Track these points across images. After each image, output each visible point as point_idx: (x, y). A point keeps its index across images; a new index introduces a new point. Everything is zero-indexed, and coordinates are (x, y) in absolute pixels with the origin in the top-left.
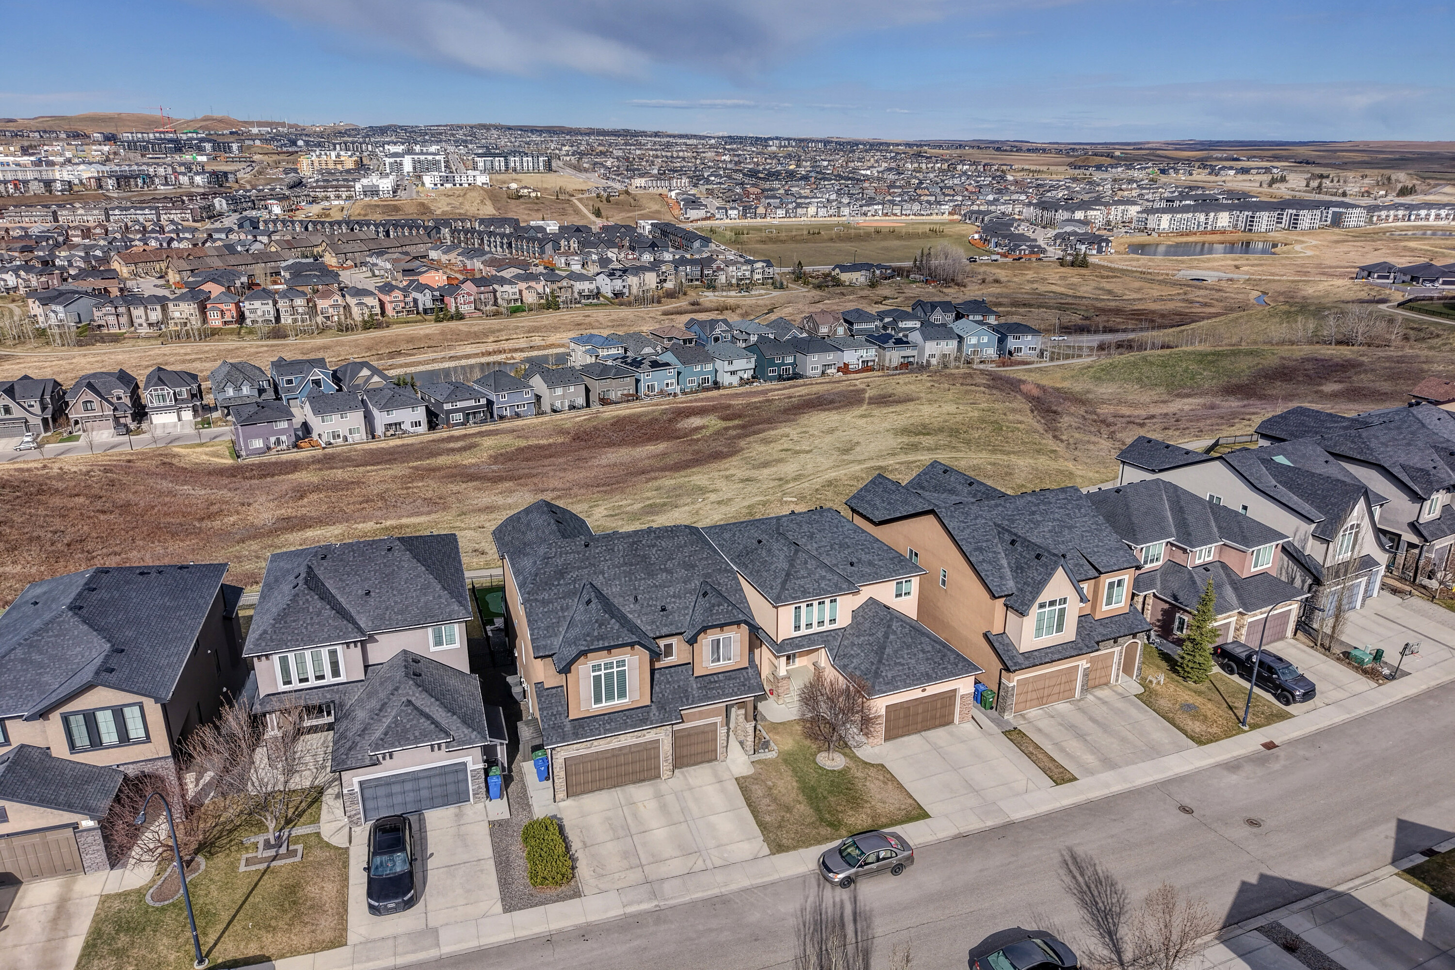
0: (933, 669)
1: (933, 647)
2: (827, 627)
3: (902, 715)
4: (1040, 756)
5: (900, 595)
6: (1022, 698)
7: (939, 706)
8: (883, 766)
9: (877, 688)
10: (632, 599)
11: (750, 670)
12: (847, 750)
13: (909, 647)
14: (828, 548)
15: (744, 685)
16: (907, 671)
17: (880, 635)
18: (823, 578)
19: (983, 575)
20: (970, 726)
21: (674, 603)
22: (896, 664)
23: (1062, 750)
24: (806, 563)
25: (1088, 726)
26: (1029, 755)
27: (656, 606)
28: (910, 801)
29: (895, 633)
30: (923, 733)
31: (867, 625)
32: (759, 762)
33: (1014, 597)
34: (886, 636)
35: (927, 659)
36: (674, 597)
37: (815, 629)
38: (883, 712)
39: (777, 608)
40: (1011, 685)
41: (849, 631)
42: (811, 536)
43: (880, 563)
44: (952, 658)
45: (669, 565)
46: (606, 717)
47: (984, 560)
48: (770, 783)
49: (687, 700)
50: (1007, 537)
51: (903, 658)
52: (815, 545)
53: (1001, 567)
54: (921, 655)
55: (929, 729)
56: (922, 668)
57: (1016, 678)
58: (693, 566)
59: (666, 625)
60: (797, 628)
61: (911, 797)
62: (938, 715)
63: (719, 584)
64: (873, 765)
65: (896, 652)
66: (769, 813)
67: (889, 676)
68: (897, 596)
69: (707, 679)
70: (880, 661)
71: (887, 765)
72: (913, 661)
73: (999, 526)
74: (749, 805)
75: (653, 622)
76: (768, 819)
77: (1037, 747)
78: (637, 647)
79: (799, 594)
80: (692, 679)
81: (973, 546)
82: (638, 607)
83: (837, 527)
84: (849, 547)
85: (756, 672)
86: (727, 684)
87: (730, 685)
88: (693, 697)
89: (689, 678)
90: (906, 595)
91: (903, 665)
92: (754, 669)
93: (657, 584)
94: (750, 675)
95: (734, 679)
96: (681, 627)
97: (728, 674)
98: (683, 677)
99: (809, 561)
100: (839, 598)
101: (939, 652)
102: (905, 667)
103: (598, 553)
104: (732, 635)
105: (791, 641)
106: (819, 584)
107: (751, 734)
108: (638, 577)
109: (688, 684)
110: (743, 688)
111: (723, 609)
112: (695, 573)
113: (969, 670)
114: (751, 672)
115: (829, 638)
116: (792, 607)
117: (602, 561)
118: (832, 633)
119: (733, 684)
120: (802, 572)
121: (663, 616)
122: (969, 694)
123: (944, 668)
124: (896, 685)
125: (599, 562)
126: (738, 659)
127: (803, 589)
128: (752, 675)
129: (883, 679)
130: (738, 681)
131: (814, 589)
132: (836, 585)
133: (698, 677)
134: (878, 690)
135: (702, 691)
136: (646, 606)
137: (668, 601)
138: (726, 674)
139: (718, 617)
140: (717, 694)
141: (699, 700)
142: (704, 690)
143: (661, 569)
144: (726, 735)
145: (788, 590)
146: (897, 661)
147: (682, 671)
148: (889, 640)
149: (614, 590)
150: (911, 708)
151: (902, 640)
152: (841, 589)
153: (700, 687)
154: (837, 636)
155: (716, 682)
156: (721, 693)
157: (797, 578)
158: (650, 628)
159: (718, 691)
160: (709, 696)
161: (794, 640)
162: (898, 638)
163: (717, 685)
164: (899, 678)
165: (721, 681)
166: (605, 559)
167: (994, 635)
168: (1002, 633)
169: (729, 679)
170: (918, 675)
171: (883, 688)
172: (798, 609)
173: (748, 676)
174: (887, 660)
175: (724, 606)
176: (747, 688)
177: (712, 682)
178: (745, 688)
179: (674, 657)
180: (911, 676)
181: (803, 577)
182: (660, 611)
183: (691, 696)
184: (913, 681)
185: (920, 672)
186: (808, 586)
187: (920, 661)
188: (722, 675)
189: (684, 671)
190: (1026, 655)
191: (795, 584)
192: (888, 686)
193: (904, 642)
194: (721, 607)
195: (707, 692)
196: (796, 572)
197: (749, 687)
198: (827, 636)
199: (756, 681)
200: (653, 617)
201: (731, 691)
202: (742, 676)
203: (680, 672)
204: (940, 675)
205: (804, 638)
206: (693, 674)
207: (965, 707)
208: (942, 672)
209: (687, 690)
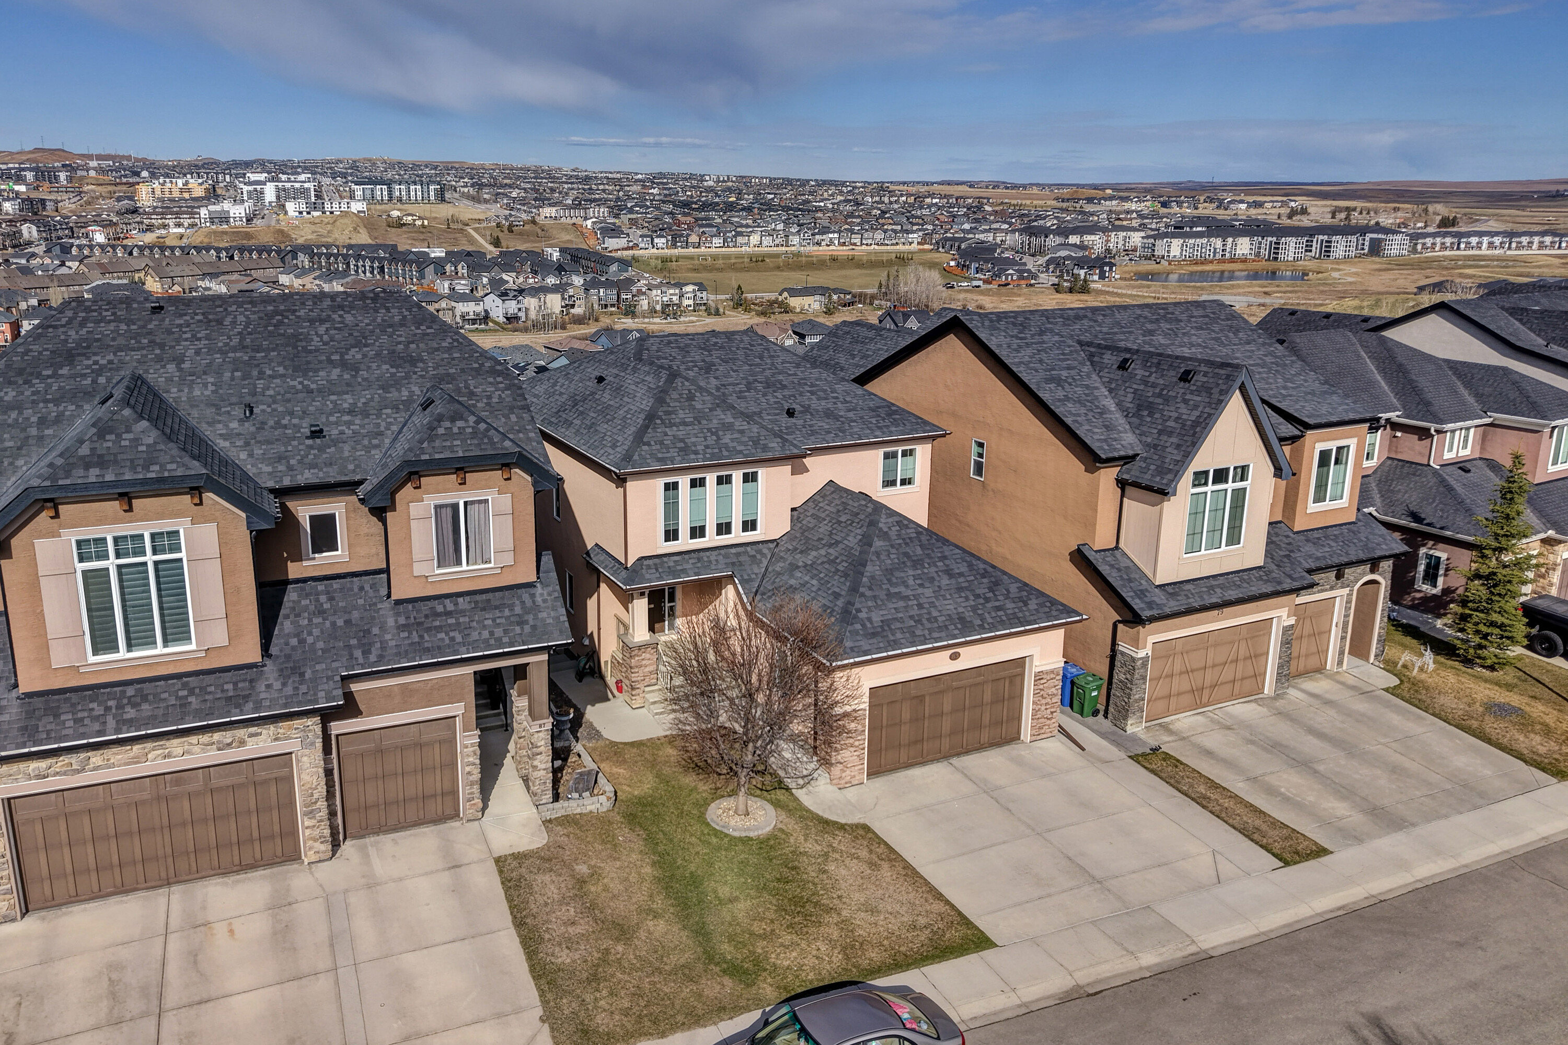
0: (974, 609)
1: (970, 566)
2: (737, 535)
3: (906, 716)
4: (1227, 803)
5: (892, 483)
6: (1162, 688)
7: (988, 697)
8: (866, 828)
9: (848, 644)
10: (238, 412)
11: (539, 589)
12: (780, 795)
13: (917, 564)
14: (742, 387)
15: (521, 623)
16: (915, 611)
17: (852, 541)
18: (728, 427)
19: (1069, 420)
20: (1056, 747)
21: (349, 424)
22: (889, 595)
23: (1271, 791)
24: (691, 398)
25: (1310, 746)
26: (1202, 802)
27: (297, 428)
28: (938, 907)
29: (885, 536)
30: (955, 761)
31: (824, 528)
32: (568, 820)
33: (1138, 463)
34: (866, 541)
35: (960, 589)
36: (350, 412)
37: (711, 539)
38: (863, 704)
39: (621, 481)
40: (1141, 654)
41: (784, 546)
42: (708, 368)
43: (851, 414)
44: (1013, 588)
45: (354, 355)
46: (130, 691)
47: (1067, 398)
48: (582, 869)
49: (366, 653)
50: (1110, 359)
51: (905, 584)
52: (714, 382)
53: (1103, 411)
54: (945, 581)
55: (967, 752)
56: (949, 607)
57: (1152, 639)
58: (413, 361)
59: (312, 466)
60: (671, 534)
61: (939, 896)
62: (986, 719)
63: (472, 394)
64: (842, 827)
65: (889, 572)
66: (569, 943)
67: (877, 618)
68: (887, 483)
69: (425, 607)
70: (854, 589)
71: (877, 827)
72: (928, 592)
73: (1089, 344)
74: (519, 924)
75: (280, 458)
76: (564, 957)
77: (1215, 786)
78: (209, 497)
79: (673, 453)
80: (386, 605)
81: (1042, 374)
82: (249, 427)
83: (761, 358)
84: (784, 387)
85: (556, 594)
86: (477, 618)
87: (486, 622)
88: (383, 648)
89: (375, 604)
90: (903, 482)
91: (907, 598)
92: (550, 589)
93: (313, 386)
94: (539, 599)
95: (496, 608)
96: (351, 467)
97: (484, 597)
98: (361, 602)
99: (698, 394)
100: (762, 473)
101: (983, 576)
102: (910, 603)
103: (180, 326)
104: (490, 496)
105: (657, 561)
106: (719, 438)
107: (542, 749)
108: (269, 372)
109: (373, 618)
110: (518, 629)
111: (464, 428)
112: (415, 373)
113: (1054, 613)
114: (542, 595)
115: (742, 559)
116: (659, 483)
117: (186, 340)
118: (749, 549)
119: (494, 620)
120: (681, 414)
121: (311, 447)
122: (1052, 672)
123: (998, 608)
124: (892, 638)
125: (178, 341)
126: (509, 559)
127: (682, 445)
128: (545, 601)
129: (863, 625)
130: (507, 612)
131: (707, 447)
132: (756, 442)
133: (399, 602)
134: (852, 649)
135: (410, 633)
136: (272, 427)
137: (332, 419)
138: (478, 597)
139: (448, 444)
140: (447, 641)
141: (398, 654)
142: (415, 633)
143: (330, 361)
144: (478, 752)
145: (648, 444)
146: (893, 590)
147: (362, 588)
148: (873, 549)
149: (197, 392)
150: (927, 699)
151: (901, 550)
152: (765, 448)
153: (403, 625)
154: (758, 556)
155: (448, 614)
156: (459, 638)
157: (672, 425)
158: (269, 469)
159: (452, 634)
160: (426, 645)
161: (665, 559)
162: (892, 546)
163: (452, 621)
164: (899, 625)
165: (462, 612)
166: (194, 336)
167: (1096, 552)
168: (1113, 545)
169: (483, 609)
170: (940, 619)
171: (862, 643)
172: (671, 487)
173: (534, 602)
174: (870, 589)
175: (467, 421)
176: (527, 629)
177: (437, 615)
178: (522, 629)
179: (339, 552)
180: (924, 621)
181: (685, 424)
182: (307, 438)
183: (378, 645)
184: (931, 630)
185: (945, 613)
186: (693, 440)
187: (942, 593)
188: (468, 598)
189: (367, 587)
190: (1170, 589)
191: (666, 434)
192: (874, 641)
193: (906, 554)
194: (460, 424)
195: (421, 637)
196: (668, 413)
197: (534, 627)
198: (738, 554)
199: (552, 614)
200: (283, 449)
201: (486, 634)
202: (517, 602)
203: (356, 590)
204: (990, 620)
205: (686, 557)
206: (389, 596)
207: (1044, 701)
208: (993, 614)
209: (368, 631)
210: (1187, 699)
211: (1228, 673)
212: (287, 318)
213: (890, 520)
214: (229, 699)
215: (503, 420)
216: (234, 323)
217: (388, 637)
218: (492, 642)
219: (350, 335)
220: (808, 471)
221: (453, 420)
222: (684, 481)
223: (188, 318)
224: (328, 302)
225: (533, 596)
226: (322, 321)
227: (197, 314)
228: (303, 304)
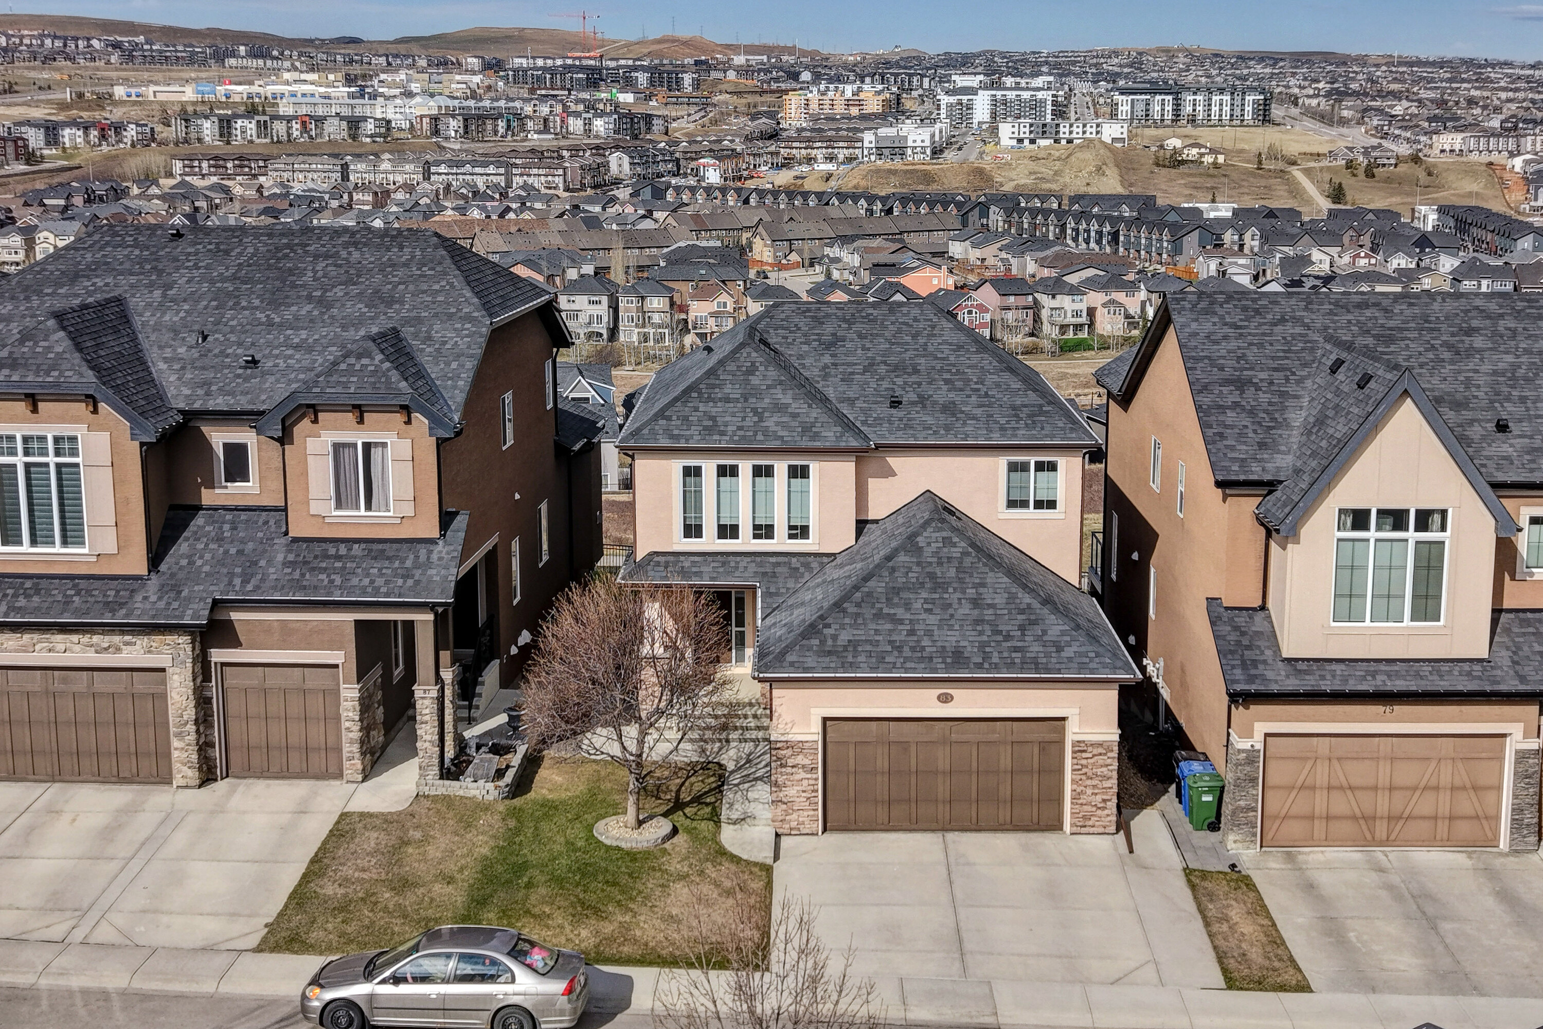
0: (983, 645)
2: (780, 542)
3: (883, 764)
5: (1024, 504)
8: (766, 868)
9: (791, 658)
10: (192, 339)
11: (438, 546)
13: (939, 586)
14: (856, 369)
15: (407, 576)
16: (901, 637)
18: (779, 408)
21: (288, 358)
22: (879, 615)
24: (751, 371)
27: (238, 356)
28: (752, 933)
29: (917, 551)
30: (953, 834)
32: (448, 800)
35: (979, 622)
36: (297, 347)
37: (745, 542)
38: (812, 732)
40: (1245, 745)
43: (976, 411)
44: (1054, 631)
46: (27, 584)
48: (416, 835)
49: (245, 582)
50: (1332, 359)
51: (907, 606)
52: (827, 360)
54: (965, 609)
55: (979, 830)
56: (951, 638)
57: (1260, 729)
59: (229, 394)
60: (692, 530)
62: (1005, 790)
64: (740, 862)
65: (895, 591)
67: (844, 637)
68: (1012, 504)
69: (317, 549)
70: (839, 604)
71: (780, 869)
72: (932, 619)
75: (204, 384)
76: (332, 890)
78: (104, 408)
79: (694, 430)
80: (282, 542)
81: (1226, 373)
82: (194, 353)
84: (916, 372)
85: (455, 554)
86: (364, 566)
87: (371, 571)
88: (262, 580)
89: (273, 539)
90: (1039, 505)
91: (901, 622)
92: (452, 548)
93: (277, 320)
94: (435, 556)
95: (388, 558)
96: (263, 397)
97: (380, 546)
98: (260, 535)
99: (762, 368)
100: (815, 467)
101: (1022, 612)
102: (900, 627)
103: (189, 254)
104: (389, 438)
105: (671, 558)
106: (761, 420)
107: (427, 718)
108: (244, 304)
109: (264, 551)
110: (400, 582)
111: (367, 366)
112: (386, 314)
113: (1092, 665)
114: (440, 552)
115: (778, 570)
116: (676, 466)
117: (187, 268)
118: (794, 560)
119: (380, 570)
120: (728, 389)
121: (239, 376)
122: (1100, 744)
123: (1016, 649)
124: (850, 659)
125: (177, 269)
126: (409, 510)
127: (710, 423)
128: (440, 559)
129: (823, 642)
130: (397, 564)
131: (740, 428)
132: (807, 429)
133: (296, 540)
134: (792, 664)
135: (294, 570)
136: (215, 355)
137: (276, 352)
138: (375, 547)
139: (344, 379)
140: (326, 582)
141: (275, 588)
142: (298, 571)
143: (310, 298)
144: (358, 708)
145: (669, 419)
146: (886, 610)
147: (266, 523)
148: (890, 564)
149: (167, 318)
150: (913, 749)
151: (928, 570)
152: (816, 436)
153: (290, 562)
154: (802, 570)
155: (338, 557)
156: (338, 580)
157: (710, 399)
158: (188, 392)
159: (333, 577)
160: (305, 583)
161: (682, 558)
162: (918, 564)
163: (338, 565)
164: (869, 648)
165: (353, 558)
166: (196, 264)
167: (1227, 608)
168: (1257, 603)
169: (375, 558)
170: (928, 649)
171: (810, 659)
172: (692, 473)
173: (428, 558)
174: (858, 605)
175: (373, 359)
176: (410, 582)
177: (328, 557)
178: (405, 582)
179: (250, 484)
180: (906, 649)
181: (727, 400)
182: (240, 367)
183: (259, 577)
184: (907, 659)
185: (939, 644)
186: (728, 419)
187: (952, 622)
188: (363, 546)
189: (272, 522)
190: (1301, 666)
191: (696, 409)
192: (828, 659)
193: (932, 576)
194: (365, 361)
195: (303, 575)
196: (713, 386)
197: (417, 582)
198: (778, 564)
199: (443, 572)
200: (212, 375)
201: (366, 581)
202: (412, 556)
203: (260, 523)
204: (995, 660)
205: (710, 559)
206: (286, 533)
207: (1089, 782)
208: (1005, 654)
209: (256, 563)
210: (1346, 828)
211: (1425, 805)
212: (295, 252)
213: (938, 534)
214: (107, 604)
215: (442, 366)
216: (240, 254)
217: (272, 570)
218: (370, 590)
219: (346, 272)
220: (894, 474)
221: (359, 357)
222: (709, 467)
223: (200, 247)
224: (346, 238)
225: (430, 552)
226: (327, 256)
227: (210, 243)
228: (320, 238)
